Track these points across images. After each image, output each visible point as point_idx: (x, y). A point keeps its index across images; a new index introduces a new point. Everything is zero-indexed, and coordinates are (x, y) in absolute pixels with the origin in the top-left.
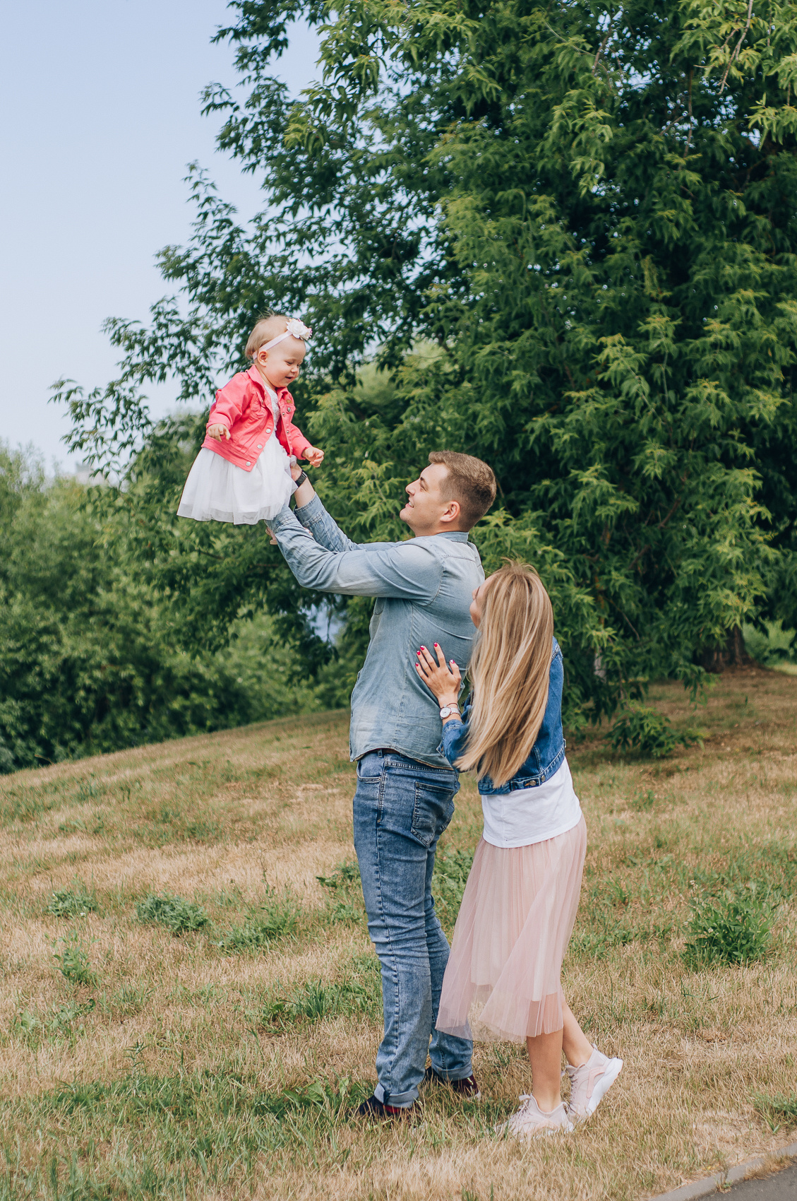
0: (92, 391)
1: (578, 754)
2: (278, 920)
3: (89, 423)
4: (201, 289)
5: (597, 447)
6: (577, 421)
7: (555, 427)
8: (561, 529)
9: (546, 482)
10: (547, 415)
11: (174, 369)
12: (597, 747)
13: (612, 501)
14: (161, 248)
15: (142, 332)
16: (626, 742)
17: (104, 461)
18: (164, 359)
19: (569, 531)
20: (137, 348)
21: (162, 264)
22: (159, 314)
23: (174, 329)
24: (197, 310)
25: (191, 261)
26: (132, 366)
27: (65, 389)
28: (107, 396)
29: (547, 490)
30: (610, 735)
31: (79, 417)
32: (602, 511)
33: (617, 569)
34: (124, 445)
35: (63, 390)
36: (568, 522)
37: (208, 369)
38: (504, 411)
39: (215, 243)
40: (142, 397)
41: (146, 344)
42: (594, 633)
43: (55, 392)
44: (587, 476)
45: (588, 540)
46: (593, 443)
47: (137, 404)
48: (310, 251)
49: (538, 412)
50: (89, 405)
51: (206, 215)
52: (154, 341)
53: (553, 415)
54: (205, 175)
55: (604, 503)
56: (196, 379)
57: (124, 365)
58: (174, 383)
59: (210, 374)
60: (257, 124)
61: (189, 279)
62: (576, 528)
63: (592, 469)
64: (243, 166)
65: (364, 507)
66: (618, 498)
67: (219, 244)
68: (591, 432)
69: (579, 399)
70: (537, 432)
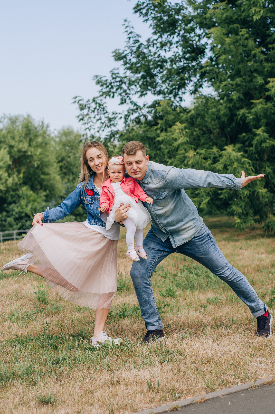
0: (87, 100)
1: (251, 234)
2: (122, 284)
3: (85, 111)
4: (128, 65)
5: (262, 121)
6: (255, 111)
7: (248, 113)
8: (248, 151)
9: (244, 134)
10: (245, 109)
11: (118, 94)
12: (258, 232)
13: (268, 141)
14: (114, 50)
15: (107, 80)
16: (269, 230)
17: (89, 125)
18: (114, 90)
19: (251, 152)
20: (105, 86)
21: (114, 56)
22: (113, 74)
23: (118, 79)
24: (126, 73)
25: (124, 55)
26: (103, 93)
27: (77, 99)
28: (93, 102)
29: (244, 137)
30: (263, 228)
31: (82, 109)
32: (264, 145)
33: (268, 167)
34: (98, 120)
35: (77, 100)
36: (251, 148)
37: (129, 94)
38: (229, 108)
39: (133, 48)
40: (105, 103)
41: (108, 84)
42: (260, 190)
43: (74, 100)
44: (259, 131)
45: (259, 156)
46: (261, 120)
47: (102, 105)
48: (165, 50)
49: (242, 108)
50: (86, 105)
51: (130, 38)
52: (111, 84)
53: (247, 109)
54: (130, 24)
55: (265, 142)
56: (126, 97)
57: (100, 92)
58: (118, 99)
59: (130, 96)
60: (148, 4)
61: (124, 61)
62: (254, 151)
63: (261, 129)
64: (143, 20)
65: (176, 140)
66: (270, 140)
67: (135, 49)
68: (260, 115)
69: (256, 103)
70: (241, 115)
